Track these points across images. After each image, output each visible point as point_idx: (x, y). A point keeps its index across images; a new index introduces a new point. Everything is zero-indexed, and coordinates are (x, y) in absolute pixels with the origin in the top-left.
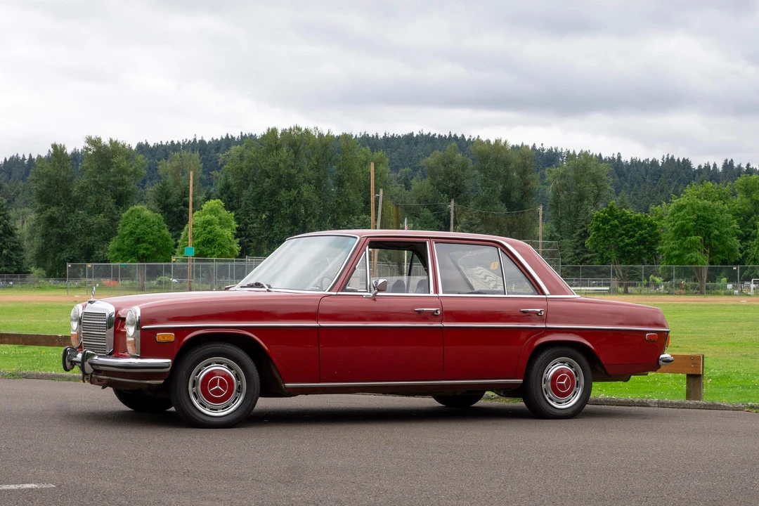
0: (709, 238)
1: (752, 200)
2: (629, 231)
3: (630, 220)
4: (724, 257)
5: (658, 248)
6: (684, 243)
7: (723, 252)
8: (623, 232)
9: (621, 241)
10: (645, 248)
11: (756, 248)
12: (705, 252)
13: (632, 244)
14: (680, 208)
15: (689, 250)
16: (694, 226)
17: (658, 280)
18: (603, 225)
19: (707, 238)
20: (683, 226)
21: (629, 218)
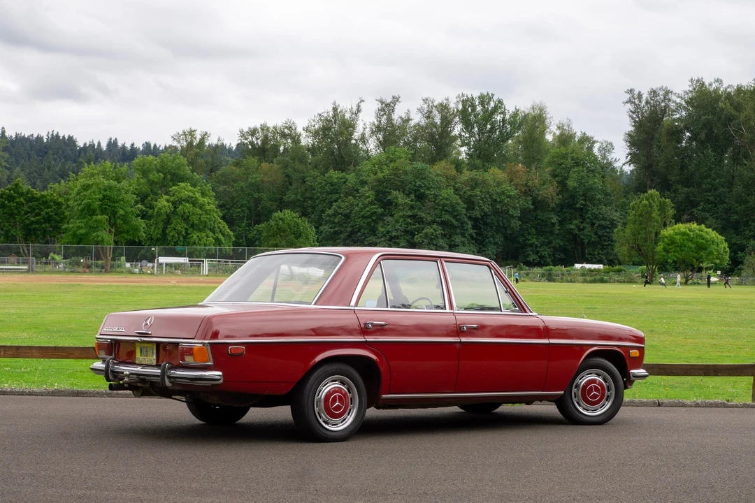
0: (114, 217)
1: (149, 181)
2: (35, 209)
3: (36, 198)
4: (129, 237)
5: (64, 227)
6: (90, 222)
7: (128, 232)
8: (30, 210)
9: (27, 219)
10: (51, 226)
11: (153, 228)
12: (110, 232)
13: (37, 222)
14: (86, 187)
15: (95, 229)
16: (100, 206)
17: (58, 258)
18: (9, 202)
19: (112, 217)
20: (89, 205)
21: (35, 196)
